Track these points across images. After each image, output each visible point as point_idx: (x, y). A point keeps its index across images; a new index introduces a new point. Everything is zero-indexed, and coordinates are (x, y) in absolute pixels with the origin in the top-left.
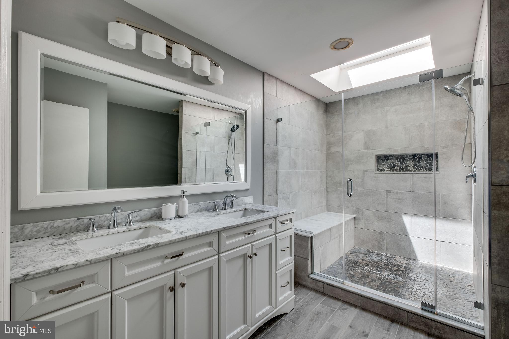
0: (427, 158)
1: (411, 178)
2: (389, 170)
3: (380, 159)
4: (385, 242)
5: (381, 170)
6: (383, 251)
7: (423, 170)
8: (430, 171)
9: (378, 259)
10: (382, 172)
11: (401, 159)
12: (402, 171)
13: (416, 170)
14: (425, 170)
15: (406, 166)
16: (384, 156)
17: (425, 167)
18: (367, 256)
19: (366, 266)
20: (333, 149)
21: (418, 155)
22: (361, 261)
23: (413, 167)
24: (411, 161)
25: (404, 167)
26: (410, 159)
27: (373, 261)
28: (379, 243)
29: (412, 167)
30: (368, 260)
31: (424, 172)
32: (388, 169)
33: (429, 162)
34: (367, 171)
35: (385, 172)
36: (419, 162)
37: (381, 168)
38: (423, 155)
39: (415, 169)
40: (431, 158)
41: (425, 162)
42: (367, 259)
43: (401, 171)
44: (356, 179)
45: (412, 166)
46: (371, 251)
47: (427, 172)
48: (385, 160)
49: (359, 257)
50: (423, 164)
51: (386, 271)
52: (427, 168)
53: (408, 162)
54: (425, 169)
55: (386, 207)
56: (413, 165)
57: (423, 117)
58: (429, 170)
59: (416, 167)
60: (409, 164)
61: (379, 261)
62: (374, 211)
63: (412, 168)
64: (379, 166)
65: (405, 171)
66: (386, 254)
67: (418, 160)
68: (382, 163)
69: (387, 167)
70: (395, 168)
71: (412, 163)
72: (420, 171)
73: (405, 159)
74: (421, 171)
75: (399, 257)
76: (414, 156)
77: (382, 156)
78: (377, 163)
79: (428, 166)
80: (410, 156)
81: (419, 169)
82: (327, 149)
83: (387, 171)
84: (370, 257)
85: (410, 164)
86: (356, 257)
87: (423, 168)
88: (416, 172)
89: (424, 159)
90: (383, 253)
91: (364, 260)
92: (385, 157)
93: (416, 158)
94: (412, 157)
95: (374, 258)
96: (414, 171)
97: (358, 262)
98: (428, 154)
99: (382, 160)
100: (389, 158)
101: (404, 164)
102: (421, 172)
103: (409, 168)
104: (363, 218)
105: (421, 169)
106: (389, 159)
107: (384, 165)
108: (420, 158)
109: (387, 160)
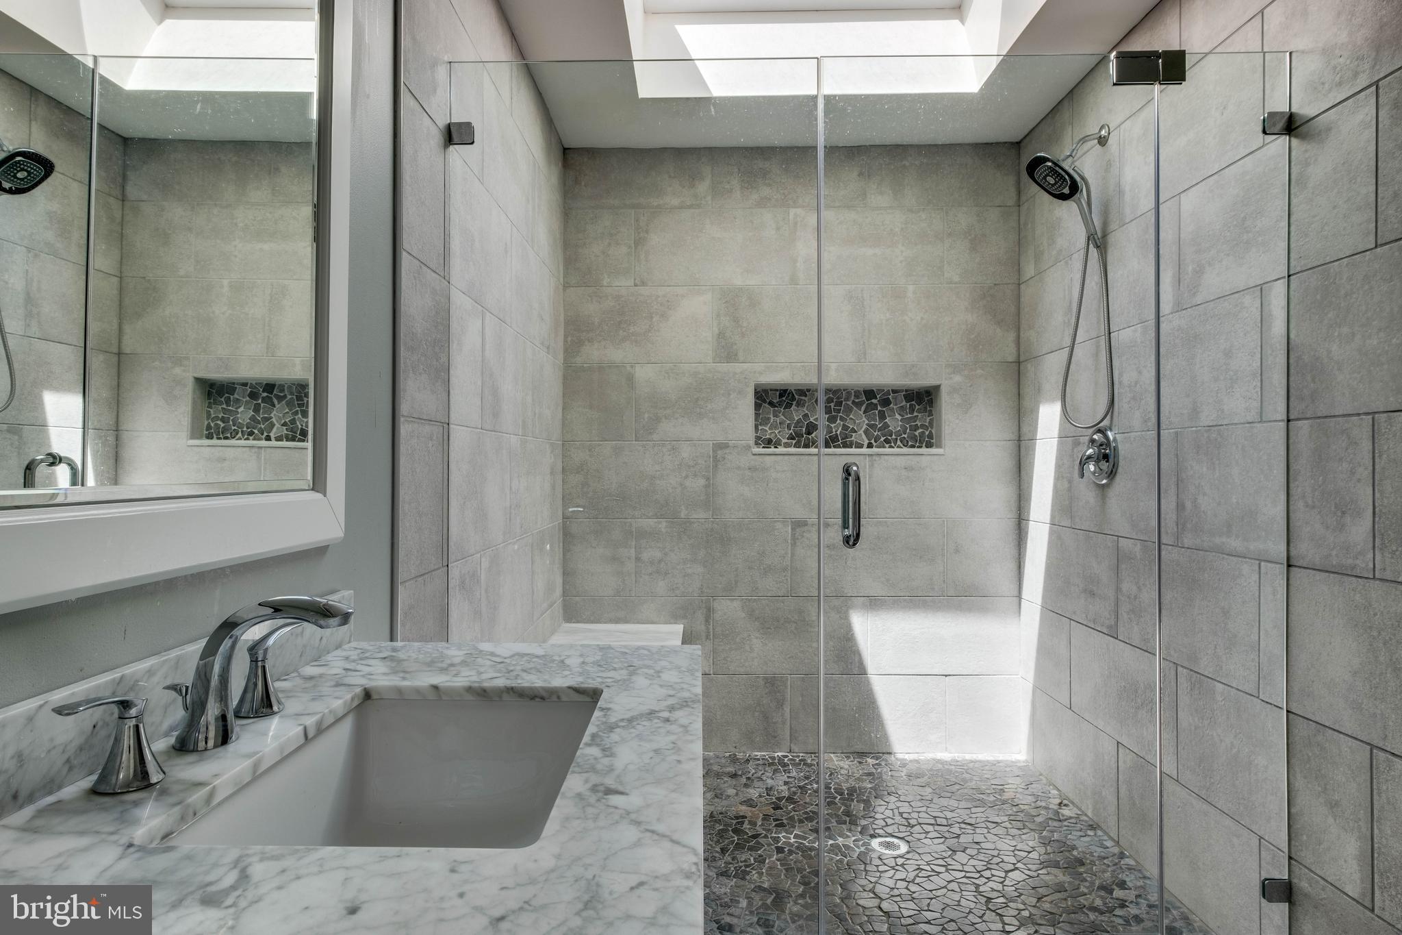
0: (904, 403)
1: (868, 470)
2: (794, 442)
3: (765, 402)
4: (787, 710)
5: (769, 443)
6: (777, 745)
7: (893, 444)
8: (913, 446)
9: (786, 783)
10: (772, 450)
11: (832, 405)
12: (835, 447)
13: (875, 444)
14: (899, 443)
15: (845, 428)
16: (777, 390)
17: (898, 434)
18: (744, 780)
19: (776, 826)
20: (594, 353)
21: (880, 391)
22: (743, 809)
23: (866, 432)
24: (861, 413)
25: (838, 432)
26: (859, 405)
27: (779, 799)
28: (766, 717)
29: (861, 432)
30: (760, 796)
31: (896, 450)
32: (791, 438)
33: (909, 416)
34: (728, 447)
35: (781, 450)
36: (882, 416)
37: (768, 437)
38: (894, 391)
39: (873, 441)
40: (913, 402)
41: (899, 418)
42: (753, 793)
43: (830, 448)
44: (687, 477)
45: (863, 429)
46: (740, 756)
47: (905, 450)
48: (780, 404)
49: (729, 796)
50: (895, 422)
51: (844, 826)
52: (903, 436)
53: (851, 416)
54: (898, 440)
55: (789, 580)
56: (865, 427)
57: (901, 262)
58: (910, 443)
59: (876, 434)
60: (855, 423)
61: (795, 793)
62: (749, 600)
63: (864, 437)
64: (760, 428)
65: (844, 447)
66: (791, 757)
67: (879, 408)
68: (771, 416)
69: (787, 432)
70: (813, 435)
71: (864, 419)
72: (884, 447)
73: (843, 403)
74: (887, 446)
75: (832, 755)
76: (870, 393)
77: (771, 390)
78: (757, 415)
79: (908, 431)
80: (857, 394)
81: (882, 439)
82: (566, 351)
83: (787, 445)
84: (756, 784)
85: (860, 421)
86: (716, 796)
87: (894, 437)
88: (875, 450)
89: (896, 405)
90: (780, 754)
91: (749, 803)
92: (781, 396)
93: (874, 401)
94: (864, 398)
95: (770, 782)
96: (870, 446)
97: (740, 818)
98: (906, 391)
99: (771, 404)
100: (793, 399)
101: (838, 421)
102: (887, 450)
103: (854, 434)
104: (711, 630)
105: (887, 441)
106: (794, 403)
107: (781, 422)
108: (886, 402)
109: (789, 406)
